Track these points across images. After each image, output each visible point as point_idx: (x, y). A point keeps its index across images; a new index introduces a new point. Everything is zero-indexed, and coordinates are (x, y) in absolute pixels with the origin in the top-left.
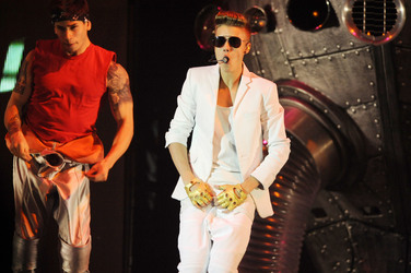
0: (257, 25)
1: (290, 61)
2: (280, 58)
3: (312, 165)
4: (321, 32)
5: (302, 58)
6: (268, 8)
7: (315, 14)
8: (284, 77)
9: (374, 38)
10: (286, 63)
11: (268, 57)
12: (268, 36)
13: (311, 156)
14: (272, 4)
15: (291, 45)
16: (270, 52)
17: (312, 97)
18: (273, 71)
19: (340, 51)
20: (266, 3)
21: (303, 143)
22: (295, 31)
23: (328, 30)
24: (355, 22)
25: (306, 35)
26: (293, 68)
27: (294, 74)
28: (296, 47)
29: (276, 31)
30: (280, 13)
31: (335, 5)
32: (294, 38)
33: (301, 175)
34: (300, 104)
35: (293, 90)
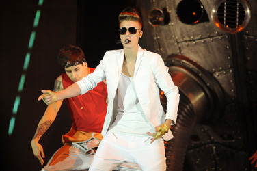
0: (158, 20)
1: (178, 43)
2: (172, 41)
3: (192, 108)
4: (197, 25)
5: (186, 41)
6: (165, 10)
7: (194, 14)
8: (174, 53)
9: (230, 29)
10: (176, 44)
11: (165, 40)
12: (165, 27)
13: (190, 102)
14: (167, 7)
15: (178, 32)
16: (166, 37)
17: (191, 66)
18: (167, 49)
19: (209, 37)
20: (163, 6)
21: (186, 94)
22: (181, 24)
23: (202, 24)
24: (219, 19)
25: (189, 27)
26: (180, 48)
27: (180, 52)
28: (182, 34)
29: (170, 24)
30: (173, 13)
31: (206, 8)
32: (181, 29)
33: (184, 114)
34: (184, 70)
35: (180, 61)
